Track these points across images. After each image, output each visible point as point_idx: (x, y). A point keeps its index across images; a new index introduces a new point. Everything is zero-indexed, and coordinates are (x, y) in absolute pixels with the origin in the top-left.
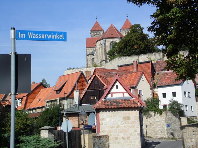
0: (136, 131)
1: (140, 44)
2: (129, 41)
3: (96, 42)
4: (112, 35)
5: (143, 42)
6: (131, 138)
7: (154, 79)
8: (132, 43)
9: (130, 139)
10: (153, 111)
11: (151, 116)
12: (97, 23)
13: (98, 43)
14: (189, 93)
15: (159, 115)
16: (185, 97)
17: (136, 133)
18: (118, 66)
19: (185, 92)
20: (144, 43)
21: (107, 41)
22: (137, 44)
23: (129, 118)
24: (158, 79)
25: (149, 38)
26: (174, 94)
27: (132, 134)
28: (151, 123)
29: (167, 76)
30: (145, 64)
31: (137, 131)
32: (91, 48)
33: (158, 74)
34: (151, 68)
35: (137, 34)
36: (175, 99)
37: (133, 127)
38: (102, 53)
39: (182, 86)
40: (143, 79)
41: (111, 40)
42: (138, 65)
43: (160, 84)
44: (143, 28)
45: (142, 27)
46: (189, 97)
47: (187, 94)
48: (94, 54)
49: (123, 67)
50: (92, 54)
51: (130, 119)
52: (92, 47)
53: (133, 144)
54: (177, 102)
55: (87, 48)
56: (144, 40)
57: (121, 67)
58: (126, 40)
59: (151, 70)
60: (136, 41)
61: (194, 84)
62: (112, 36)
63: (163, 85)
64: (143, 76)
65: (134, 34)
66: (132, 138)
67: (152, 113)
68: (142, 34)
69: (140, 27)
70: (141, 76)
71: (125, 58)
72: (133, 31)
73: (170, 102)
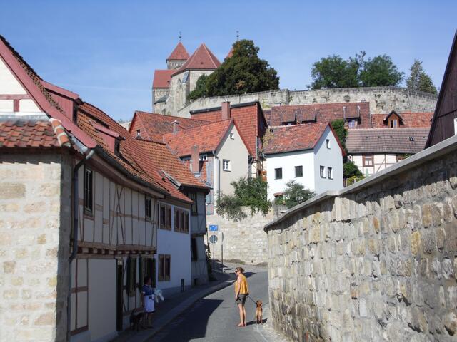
0: (42, 240)
1: (250, 78)
2: (228, 71)
3: (171, 77)
4: (202, 63)
5: (255, 75)
6: (21, 268)
7: (262, 141)
8: (234, 77)
9: (16, 270)
10: (248, 205)
11: (245, 216)
12: (180, 45)
13: (175, 80)
14: (330, 169)
15: (260, 213)
16: (322, 177)
17: (44, 248)
18: (191, 113)
19: (322, 167)
20: (258, 78)
21: (191, 75)
22: (243, 78)
23: (19, 191)
24: (270, 141)
25: (268, 68)
26: (299, 171)
27: (24, 251)
28: (243, 232)
29: (288, 133)
30: (245, 108)
31: (47, 239)
32: (162, 90)
33: (272, 131)
34: (258, 117)
35: (245, 59)
36: (299, 181)
37: (33, 226)
38: (182, 98)
39: (315, 153)
40: (233, 137)
41: (199, 74)
42: (232, 110)
43: (270, 150)
44: (259, 49)
45: (256, 45)
46: (330, 178)
47: (325, 171)
48: (167, 101)
49: (201, 115)
50: (163, 101)
51: (23, 195)
52: (164, 88)
53: (24, 291)
54: (303, 187)
55: (154, 88)
56: (258, 71)
57: (196, 115)
58: (222, 69)
59: (257, 121)
60: (241, 73)
61: (343, 152)
62: (202, 66)
63: (277, 151)
64: (234, 130)
65: (240, 58)
66: (24, 268)
67: (246, 210)
68: (256, 59)
69: (252, 47)
70: (230, 128)
71: (212, 100)
72: (237, 54)
73: (289, 188)
